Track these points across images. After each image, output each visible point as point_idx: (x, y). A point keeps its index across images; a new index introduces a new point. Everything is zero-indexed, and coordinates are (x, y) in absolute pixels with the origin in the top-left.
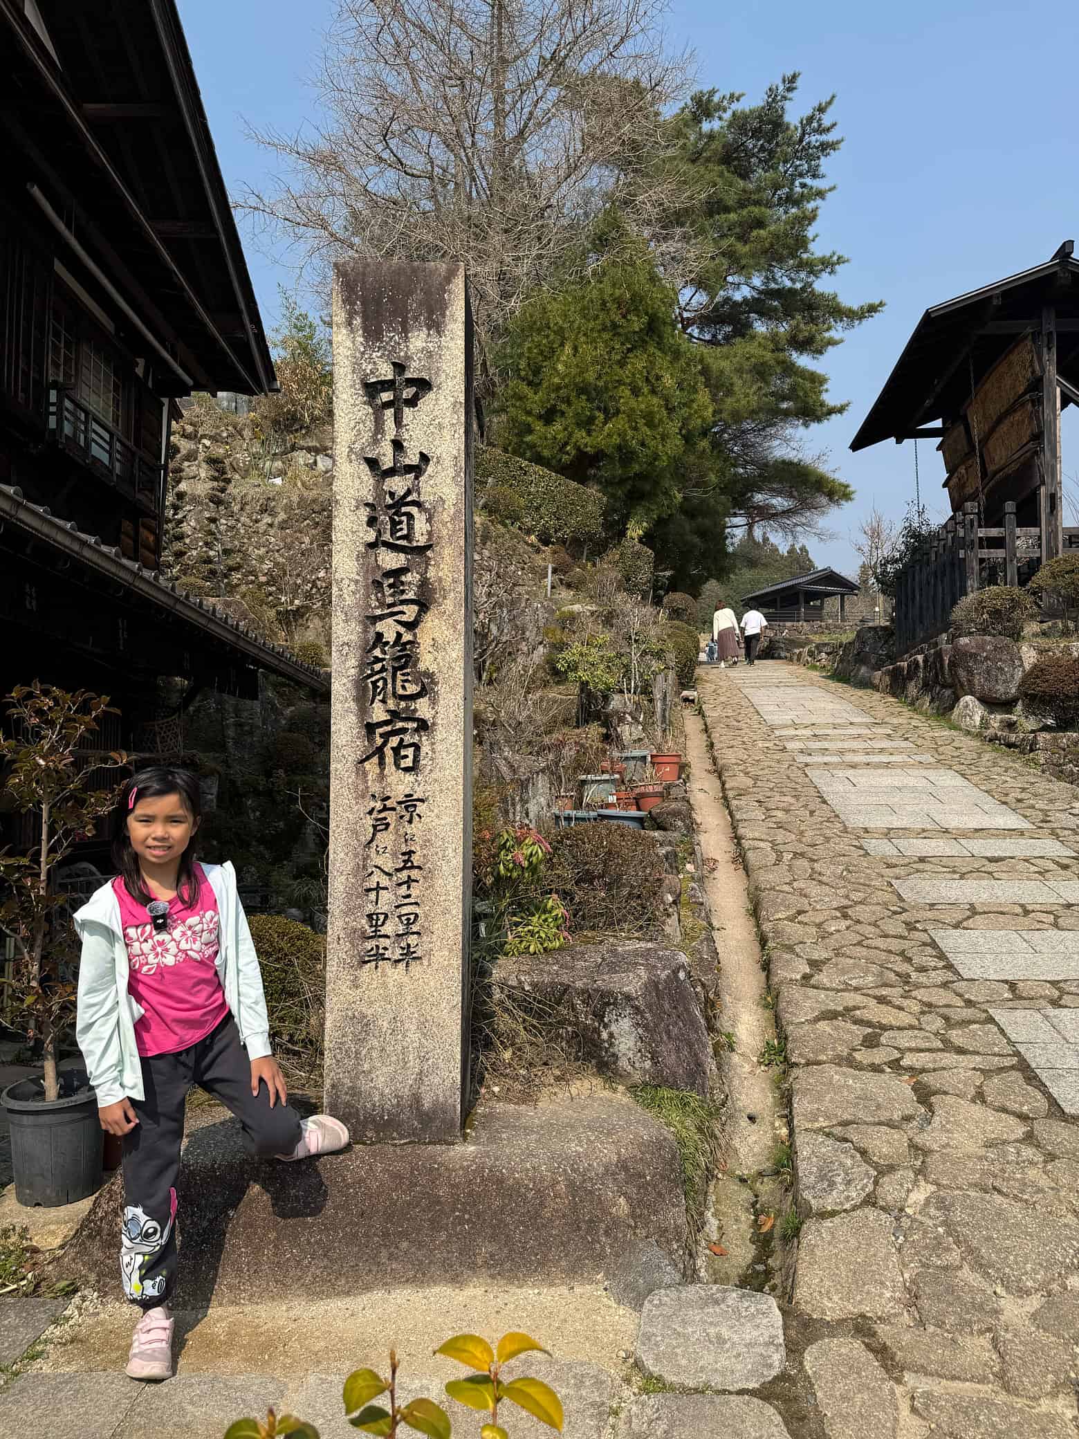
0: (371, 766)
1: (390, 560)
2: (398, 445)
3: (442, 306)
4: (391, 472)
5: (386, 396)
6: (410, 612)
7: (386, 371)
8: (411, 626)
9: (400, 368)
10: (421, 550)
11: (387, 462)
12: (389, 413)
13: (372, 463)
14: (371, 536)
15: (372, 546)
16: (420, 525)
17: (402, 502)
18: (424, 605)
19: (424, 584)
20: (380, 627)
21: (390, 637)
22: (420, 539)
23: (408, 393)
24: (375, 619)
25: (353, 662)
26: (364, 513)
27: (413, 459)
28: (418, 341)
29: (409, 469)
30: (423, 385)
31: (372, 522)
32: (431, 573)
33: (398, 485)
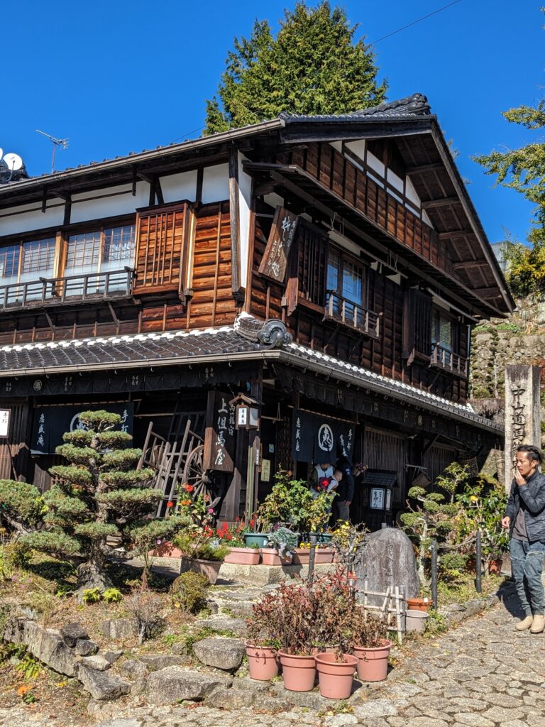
0: (514, 470)
1: (517, 427)
2: (518, 403)
3: (527, 374)
4: (517, 409)
5: (516, 393)
6: (521, 438)
7: (516, 388)
8: (521, 441)
9: (519, 387)
10: (523, 425)
11: (516, 407)
12: (517, 397)
13: (513, 407)
14: (513, 422)
15: (513, 424)
16: (523, 419)
17: (519, 415)
18: (524, 436)
19: (524, 432)
20: (515, 441)
21: (517, 443)
22: (523, 423)
23: (520, 392)
24: (514, 439)
25: (509, 448)
26: (512, 417)
27: (521, 406)
28: (522, 381)
29: (521, 408)
30: (524, 390)
31: (513, 419)
32: (526, 429)
33: (519, 411)
